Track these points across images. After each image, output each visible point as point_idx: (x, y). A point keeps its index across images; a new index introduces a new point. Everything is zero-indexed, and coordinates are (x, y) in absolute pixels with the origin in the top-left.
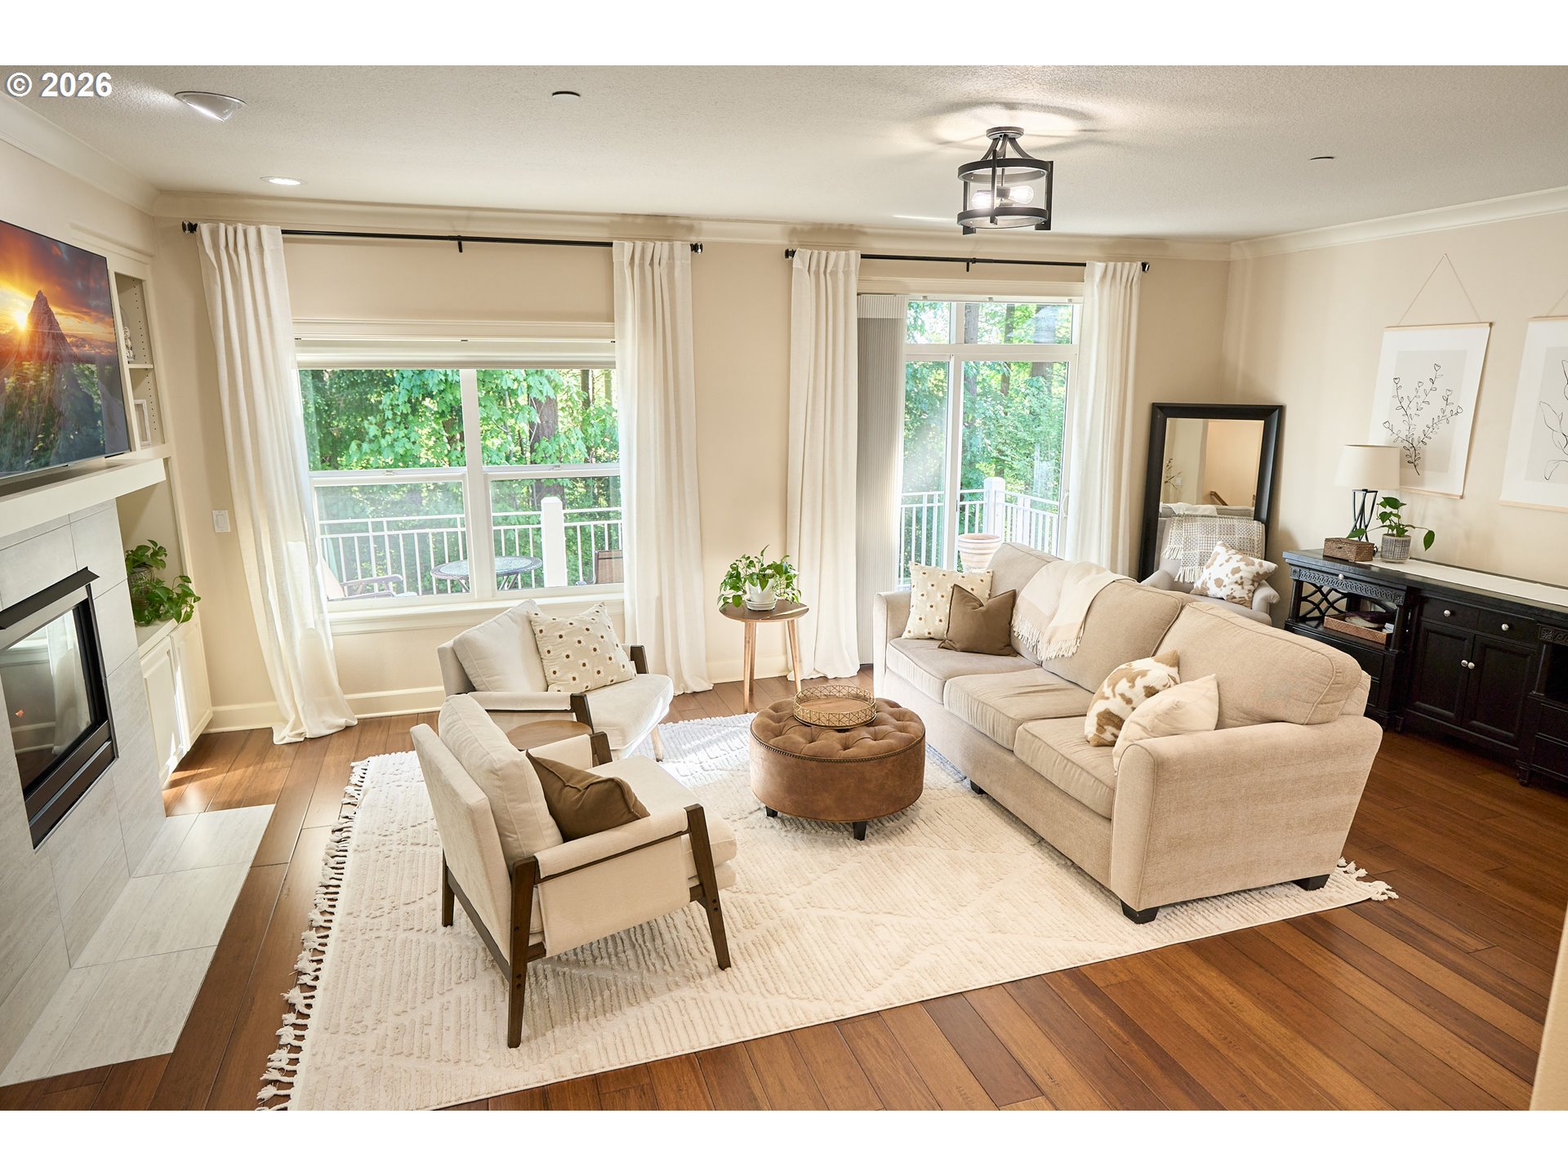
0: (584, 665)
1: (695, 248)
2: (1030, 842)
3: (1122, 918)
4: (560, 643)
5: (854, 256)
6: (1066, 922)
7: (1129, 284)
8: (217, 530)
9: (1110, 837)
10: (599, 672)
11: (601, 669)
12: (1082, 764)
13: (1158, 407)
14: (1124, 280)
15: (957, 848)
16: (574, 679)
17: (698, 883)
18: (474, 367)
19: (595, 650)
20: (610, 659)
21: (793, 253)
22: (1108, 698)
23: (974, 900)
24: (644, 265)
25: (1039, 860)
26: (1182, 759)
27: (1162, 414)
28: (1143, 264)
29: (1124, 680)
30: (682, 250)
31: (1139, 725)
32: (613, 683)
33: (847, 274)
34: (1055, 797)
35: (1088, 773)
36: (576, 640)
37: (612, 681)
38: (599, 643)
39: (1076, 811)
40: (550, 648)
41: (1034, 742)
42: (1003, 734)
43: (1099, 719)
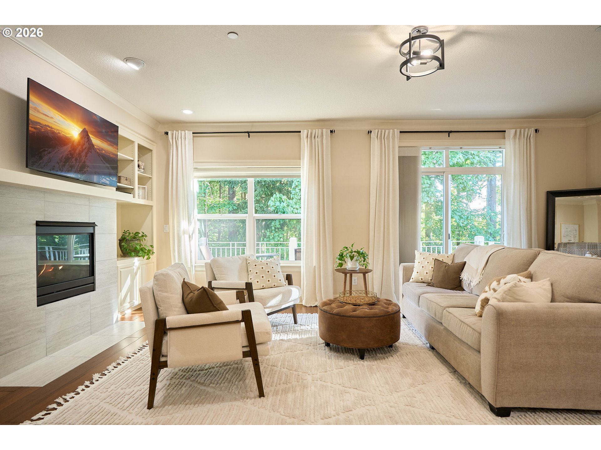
0: (263, 277)
1: (331, 132)
2: (449, 371)
3: (488, 412)
4: (255, 268)
5: (397, 132)
6: (452, 408)
7: (529, 138)
8: (165, 231)
9: (480, 362)
10: (269, 281)
11: (270, 280)
12: (468, 323)
13: (550, 193)
14: (526, 136)
15: (409, 368)
16: (258, 282)
17: (249, 350)
18: (253, 177)
19: (268, 272)
20: (275, 276)
21: (371, 132)
22: (487, 292)
23: (404, 390)
24: (312, 137)
25: (451, 379)
26: (516, 313)
27: (552, 196)
28: (535, 130)
29: (495, 281)
30: (326, 132)
31: (496, 299)
32: (275, 287)
33: (393, 139)
34: (457, 344)
35: (470, 327)
36: (262, 267)
37: (274, 285)
38: (271, 269)
39: (466, 350)
40: (251, 269)
41: (449, 316)
42: (438, 316)
43: (482, 303)
